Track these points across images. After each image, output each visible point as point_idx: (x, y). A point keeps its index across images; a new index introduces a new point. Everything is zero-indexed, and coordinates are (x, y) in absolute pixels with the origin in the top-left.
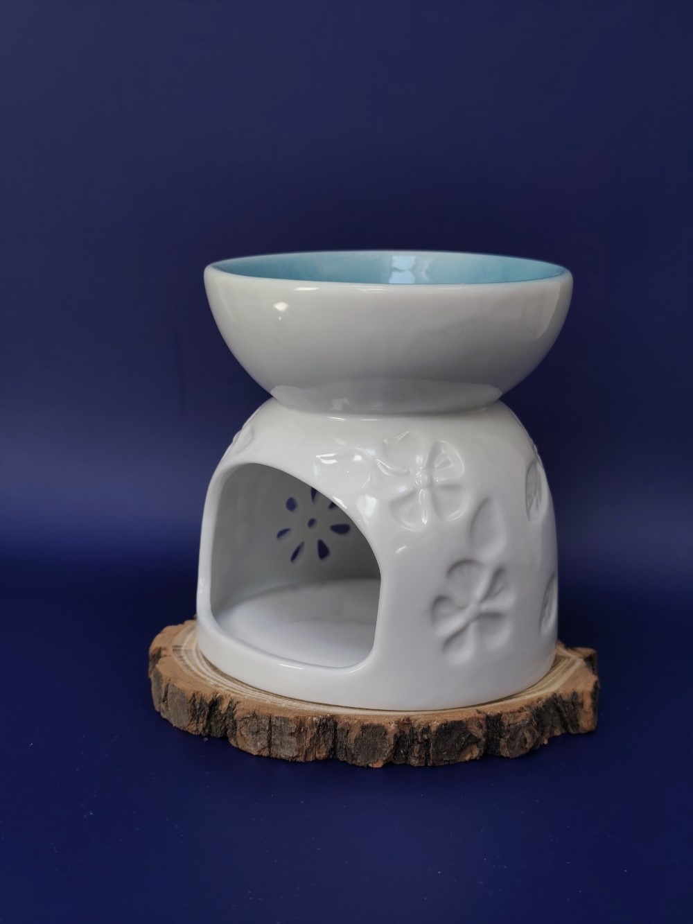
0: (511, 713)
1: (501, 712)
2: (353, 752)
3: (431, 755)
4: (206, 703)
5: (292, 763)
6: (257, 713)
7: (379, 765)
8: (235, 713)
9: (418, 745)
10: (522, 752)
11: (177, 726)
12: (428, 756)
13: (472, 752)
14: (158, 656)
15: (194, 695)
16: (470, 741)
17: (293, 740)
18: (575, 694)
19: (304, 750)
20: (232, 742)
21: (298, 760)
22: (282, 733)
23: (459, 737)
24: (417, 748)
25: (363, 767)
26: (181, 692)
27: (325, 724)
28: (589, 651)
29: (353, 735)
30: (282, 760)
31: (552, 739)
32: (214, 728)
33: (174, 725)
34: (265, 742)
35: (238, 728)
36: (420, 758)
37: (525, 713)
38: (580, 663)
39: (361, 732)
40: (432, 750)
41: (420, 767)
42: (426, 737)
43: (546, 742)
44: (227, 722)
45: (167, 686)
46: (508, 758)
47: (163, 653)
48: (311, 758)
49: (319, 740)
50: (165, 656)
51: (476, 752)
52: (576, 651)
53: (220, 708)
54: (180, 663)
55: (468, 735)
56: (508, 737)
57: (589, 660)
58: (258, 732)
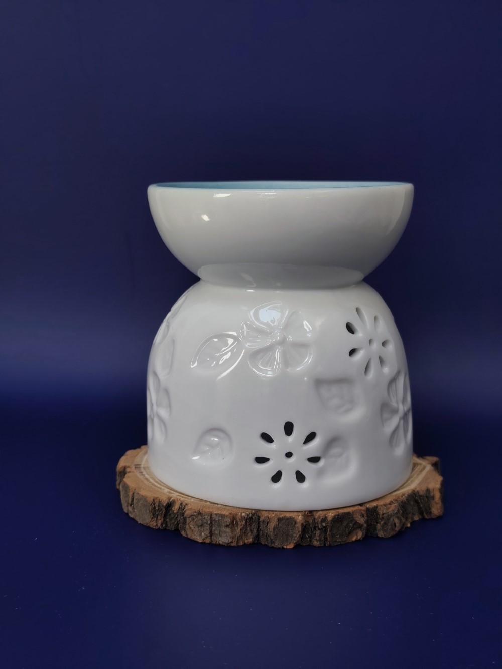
0: (384, 505)
1: (377, 505)
2: (272, 537)
3: (328, 538)
4: (163, 506)
5: (227, 547)
6: (201, 511)
7: (291, 546)
8: (185, 512)
9: (319, 531)
10: (393, 533)
11: (142, 523)
12: (326, 539)
13: (357, 534)
14: (124, 473)
15: (154, 500)
16: (355, 527)
17: (228, 530)
18: (428, 490)
19: (236, 538)
20: (183, 533)
21: (232, 544)
22: (220, 526)
23: (348, 524)
24: (318, 533)
25: (279, 548)
26: (144, 498)
27: (251, 518)
28: (435, 459)
29: (272, 526)
30: (220, 545)
31: (413, 523)
32: (169, 524)
33: (139, 523)
34: (208, 533)
35: (187, 523)
36: (320, 540)
37: (394, 505)
38: (429, 467)
39: (278, 523)
40: (329, 535)
41: (321, 547)
42: (324, 525)
43: (409, 525)
44: (179, 519)
45: (133, 494)
46: (382, 538)
47: (128, 470)
48: (241, 543)
49: (247, 530)
50: (129, 472)
51: (360, 535)
52: (425, 459)
53: (173, 509)
54: (141, 477)
55: (354, 523)
56: (382, 523)
57: (435, 465)
58: (202, 525)
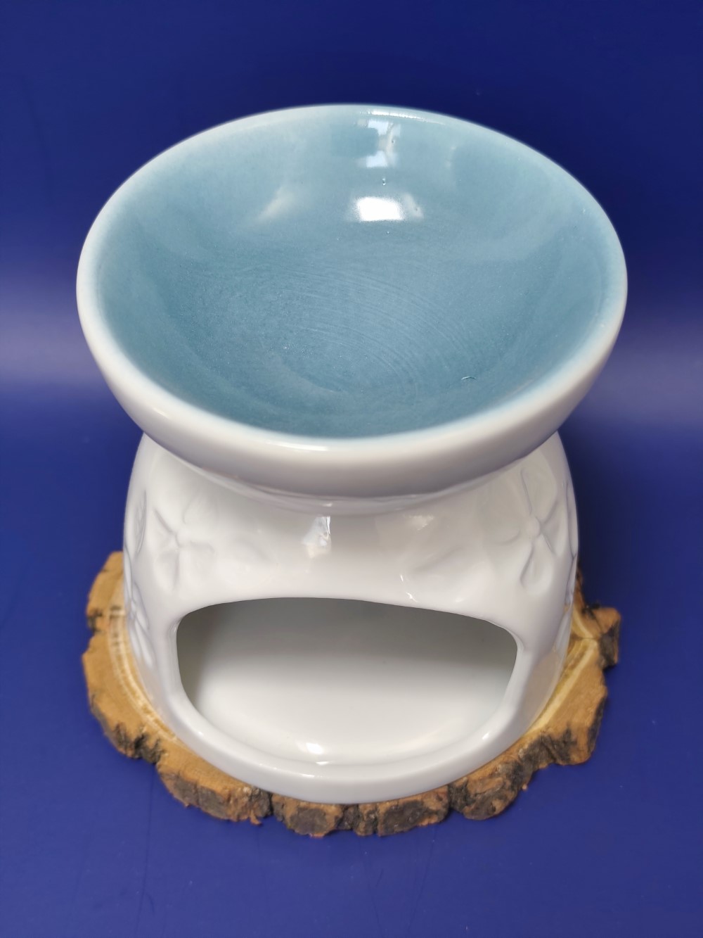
0: (480, 779)
1: (468, 780)
2: (290, 825)
3: (379, 829)
4: (130, 740)
5: (226, 821)
6: (181, 774)
7: (320, 835)
9: (364, 822)
10: (489, 817)
12: (375, 830)
13: (429, 819)
14: (92, 628)
15: (118, 727)
16: (427, 814)
17: (222, 807)
18: (568, 733)
22: (209, 800)
23: (413, 815)
24: (362, 826)
25: (303, 835)
27: (258, 796)
29: (289, 811)
30: (214, 818)
32: (144, 755)
34: (193, 800)
36: (366, 831)
37: (496, 780)
38: (591, 652)
39: (297, 812)
41: (368, 836)
42: (373, 816)
43: (525, 787)
46: (473, 820)
48: (245, 817)
49: (253, 806)
50: (99, 631)
51: (434, 820)
52: (593, 617)
53: (146, 744)
54: (112, 650)
55: (424, 810)
56: (474, 806)
57: (605, 642)
58: (184, 790)
